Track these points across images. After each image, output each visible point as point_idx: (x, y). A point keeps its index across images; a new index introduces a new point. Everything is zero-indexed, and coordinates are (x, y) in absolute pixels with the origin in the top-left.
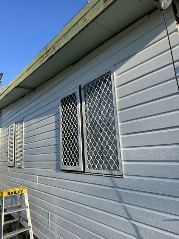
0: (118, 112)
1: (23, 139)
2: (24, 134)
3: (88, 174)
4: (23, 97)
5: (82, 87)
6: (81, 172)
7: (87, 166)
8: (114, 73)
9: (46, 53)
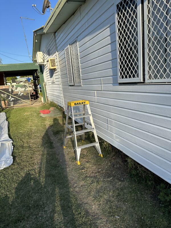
1: (79, 60)
2: (79, 54)
3: (148, 84)
4: (73, 14)
6: (141, 83)
7: (147, 77)
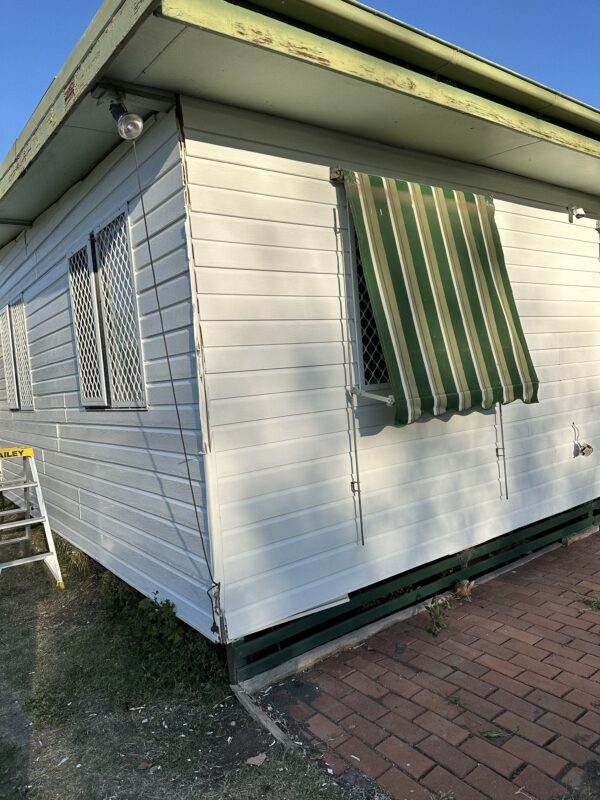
0: (137, 296)
1: (28, 345)
2: (27, 333)
3: (115, 409)
4: (14, 238)
5: (95, 236)
6: (105, 407)
7: (113, 397)
8: (129, 218)
9: (16, 160)
